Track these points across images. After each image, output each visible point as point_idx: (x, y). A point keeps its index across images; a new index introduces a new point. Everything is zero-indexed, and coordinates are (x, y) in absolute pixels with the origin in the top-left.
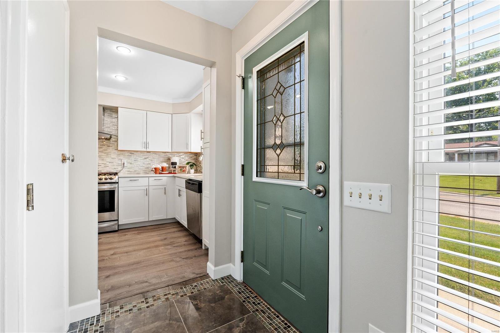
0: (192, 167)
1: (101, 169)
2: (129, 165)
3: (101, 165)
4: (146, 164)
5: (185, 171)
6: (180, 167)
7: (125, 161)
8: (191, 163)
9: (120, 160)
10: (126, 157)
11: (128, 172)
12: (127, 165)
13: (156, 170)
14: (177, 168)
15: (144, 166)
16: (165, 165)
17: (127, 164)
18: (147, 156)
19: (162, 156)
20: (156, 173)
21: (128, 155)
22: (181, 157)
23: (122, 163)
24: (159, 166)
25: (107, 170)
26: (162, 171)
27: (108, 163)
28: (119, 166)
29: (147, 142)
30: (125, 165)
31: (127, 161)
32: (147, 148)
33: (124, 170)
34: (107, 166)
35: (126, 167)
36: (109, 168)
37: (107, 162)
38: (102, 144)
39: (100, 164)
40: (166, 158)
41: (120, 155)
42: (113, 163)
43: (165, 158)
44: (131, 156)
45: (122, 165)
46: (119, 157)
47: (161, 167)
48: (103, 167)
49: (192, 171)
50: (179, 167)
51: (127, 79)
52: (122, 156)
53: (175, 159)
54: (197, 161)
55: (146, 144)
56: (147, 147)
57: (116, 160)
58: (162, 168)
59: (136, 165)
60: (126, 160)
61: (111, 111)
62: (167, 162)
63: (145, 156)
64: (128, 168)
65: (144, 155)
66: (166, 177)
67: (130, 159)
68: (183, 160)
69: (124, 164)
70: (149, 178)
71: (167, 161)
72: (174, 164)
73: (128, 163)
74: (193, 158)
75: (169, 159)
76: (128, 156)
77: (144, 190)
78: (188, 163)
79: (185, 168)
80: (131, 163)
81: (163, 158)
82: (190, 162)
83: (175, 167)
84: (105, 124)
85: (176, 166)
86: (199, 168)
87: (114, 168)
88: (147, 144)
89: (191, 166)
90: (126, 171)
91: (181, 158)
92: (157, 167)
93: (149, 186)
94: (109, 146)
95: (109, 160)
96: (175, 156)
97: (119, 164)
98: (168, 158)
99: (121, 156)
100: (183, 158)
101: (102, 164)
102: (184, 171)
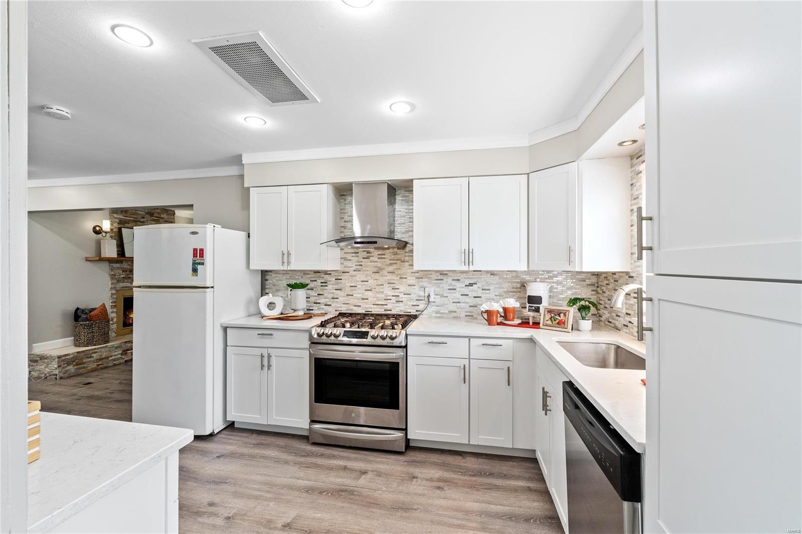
0: (584, 314)
1: (391, 307)
2: (438, 300)
3: (391, 299)
4: (471, 297)
5: (564, 323)
6: (550, 311)
7: (431, 290)
8: (583, 303)
9: (423, 289)
10: (433, 282)
11: (436, 313)
12: (435, 298)
13: (490, 317)
14: (542, 310)
15: (468, 303)
16: (512, 303)
17: (435, 296)
18: (473, 278)
19: (507, 278)
20: (490, 322)
21: (437, 278)
22: (555, 279)
23: (427, 294)
24: (497, 307)
25: (401, 309)
26: (506, 317)
27: (401, 295)
28: (421, 302)
29: (471, 251)
30: (431, 299)
31: (434, 291)
32: (471, 264)
33: (431, 309)
34: (401, 300)
35: (432, 304)
36: (405, 305)
37: (400, 292)
38: (392, 258)
39: (389, 296)
40: (517, 282)
41: (422, 278)
42: (410, 294)
43: (514, 282)
44: (442, 280)
45: (426, 299)
46: (421, 283)
47: (501, 310)
48: (393, 303)
49: (586, 324)
50: (548, 312)
51: (413, 107)
52: (426, 280)
53: (537, 289)
54: (601, 292)
55: (468, 256)
56: (471, 260)
57: (415, 289)
58: (505, 309)
59: (452, 299)
60: (433, 289)
61: (406, 191)
62: (520, 292)
63: (470, 278)
64: (437, 306)
65: (467, 278)
66: (512, 341)
67: (441, 285)
68: (560, 288)
69: (429, 296)
70: (469, 340)
71: (518, 290)
72: (534, 300)
73: (437, 295)
74: (588, 282)
75: (523, 286)
76: (436, 280)
77: (460, 367)
78: (573, 301)
79: (565, 315)
80: (442, 296)
81: (508, 282)
82: (580, 300)
83: (537, 310)
84: (396, 219)
85: (539, 307)
86: (606, 312)
87: (413, 305)
88: (471, 254)
89: (582, 309)
90: (433, 311)
91: (553, 283)
92: (492, 309)
93: (469, 359)
94: (404, 262)
95: (403, 288)
96: (538, 280)
97: (420, 296)
98: (520, 282)
99: (423, 280)
100: (558, 283)
101: (393, 296)
102: (561, 323)
